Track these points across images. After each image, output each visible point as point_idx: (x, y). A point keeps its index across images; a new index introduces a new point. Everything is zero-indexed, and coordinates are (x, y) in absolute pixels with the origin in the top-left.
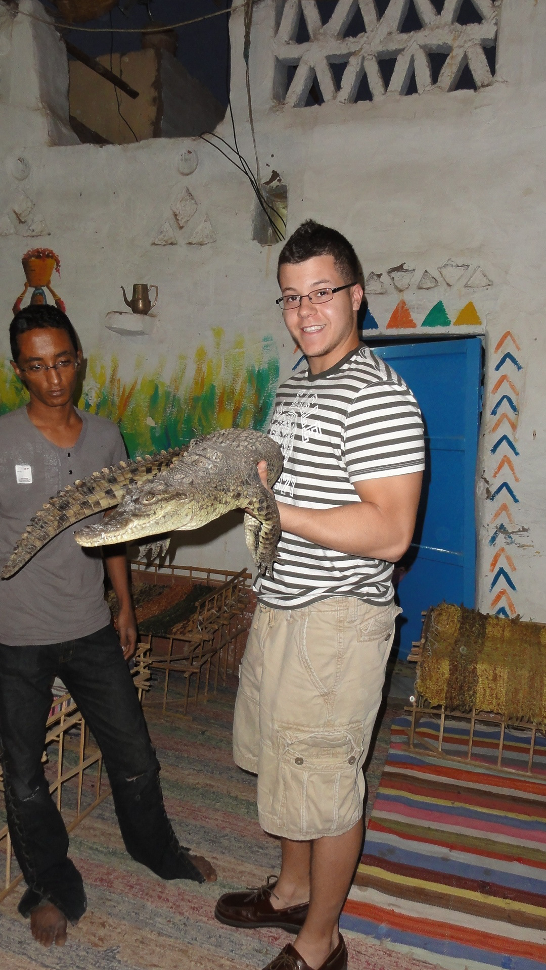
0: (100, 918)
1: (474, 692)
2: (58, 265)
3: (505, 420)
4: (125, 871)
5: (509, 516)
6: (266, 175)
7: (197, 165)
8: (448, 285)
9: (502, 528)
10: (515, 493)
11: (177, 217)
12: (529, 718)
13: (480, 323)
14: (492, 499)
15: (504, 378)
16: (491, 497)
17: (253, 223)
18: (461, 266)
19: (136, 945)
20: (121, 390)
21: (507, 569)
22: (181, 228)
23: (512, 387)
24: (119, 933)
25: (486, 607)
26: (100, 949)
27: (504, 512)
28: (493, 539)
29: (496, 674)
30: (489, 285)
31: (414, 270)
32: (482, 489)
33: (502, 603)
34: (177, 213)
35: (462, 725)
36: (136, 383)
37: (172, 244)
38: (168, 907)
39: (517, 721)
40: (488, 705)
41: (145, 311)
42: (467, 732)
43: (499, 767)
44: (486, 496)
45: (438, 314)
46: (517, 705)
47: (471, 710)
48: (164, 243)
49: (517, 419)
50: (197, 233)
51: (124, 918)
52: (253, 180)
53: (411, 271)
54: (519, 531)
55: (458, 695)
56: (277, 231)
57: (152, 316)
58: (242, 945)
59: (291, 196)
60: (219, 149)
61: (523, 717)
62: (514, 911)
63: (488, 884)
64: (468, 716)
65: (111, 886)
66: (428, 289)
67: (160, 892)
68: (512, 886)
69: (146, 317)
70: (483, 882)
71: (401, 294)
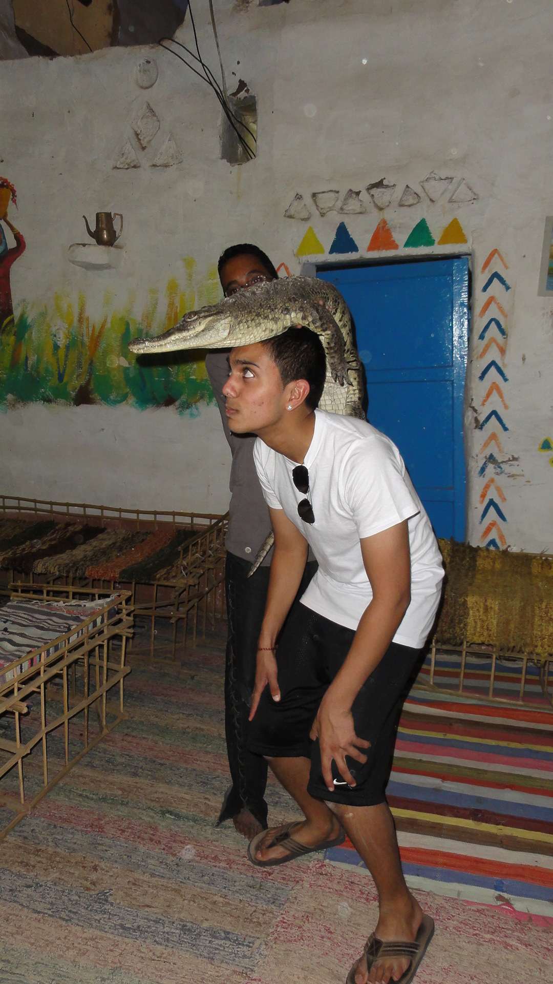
0: (92, 862)
1: (465, 625)
2: (14, 195)
3: (494, 344)
4: (115, 816)
5: (498, 445)
6: (232, 86)
7: (157, 75)
8: (432, 200)
9: (491, 459)
10: (505, 421)
11: (139, 137)
12: (521, 648)
13: (466, 241)
14: (481, 429)
15: (492, 299)
16: (480, 426)
17: (221, 139)
18: (445, 179)
19: (127, 886)
20: (91, 329)
21: (497, 500)
22: (144, 148)
23: (500, 309)
24: (112, 876)
25: (476, 540)
26: (93, 893)
27: (493, 441)
28: (483, 470)
29: (487, 606)
30: (474, 199)
31: (394, 185)
32: (470, 418)
33: (493, 535)
34: (139, 132)
35: (453, 658)
36: (105, 321)
37: (135, 167)
38: (159, 849)
39: (508, 651)
40: (479, 636)
41: (111, 242)
42: (458, 665)
43: (491, 697)
44: (475, 425)
45: (421, 233)
46: (508, 636)
47: (461, 644)
48: (126, 167)
49: (506, 344)
50: (161, 154)
51: (116, 861)
52: (219, 91)
53: (391, 186)
54: (510, 460)
55: (449, 628)
56: (247, 147)
57: (117, 247)
58: (235, 882)
59: (260, 107)
60: (181, 58)
61: (514, 647)
62: (506, 836)
63: (480, 811)
64: (458, 649)
65: (103, 831)
66: (410, 206)
67: (152, 834)
68: (505, 813)
69: (112, 249)
70: (477, 810)
71: (381, 212)
